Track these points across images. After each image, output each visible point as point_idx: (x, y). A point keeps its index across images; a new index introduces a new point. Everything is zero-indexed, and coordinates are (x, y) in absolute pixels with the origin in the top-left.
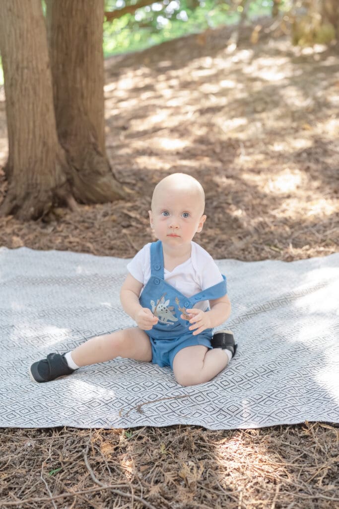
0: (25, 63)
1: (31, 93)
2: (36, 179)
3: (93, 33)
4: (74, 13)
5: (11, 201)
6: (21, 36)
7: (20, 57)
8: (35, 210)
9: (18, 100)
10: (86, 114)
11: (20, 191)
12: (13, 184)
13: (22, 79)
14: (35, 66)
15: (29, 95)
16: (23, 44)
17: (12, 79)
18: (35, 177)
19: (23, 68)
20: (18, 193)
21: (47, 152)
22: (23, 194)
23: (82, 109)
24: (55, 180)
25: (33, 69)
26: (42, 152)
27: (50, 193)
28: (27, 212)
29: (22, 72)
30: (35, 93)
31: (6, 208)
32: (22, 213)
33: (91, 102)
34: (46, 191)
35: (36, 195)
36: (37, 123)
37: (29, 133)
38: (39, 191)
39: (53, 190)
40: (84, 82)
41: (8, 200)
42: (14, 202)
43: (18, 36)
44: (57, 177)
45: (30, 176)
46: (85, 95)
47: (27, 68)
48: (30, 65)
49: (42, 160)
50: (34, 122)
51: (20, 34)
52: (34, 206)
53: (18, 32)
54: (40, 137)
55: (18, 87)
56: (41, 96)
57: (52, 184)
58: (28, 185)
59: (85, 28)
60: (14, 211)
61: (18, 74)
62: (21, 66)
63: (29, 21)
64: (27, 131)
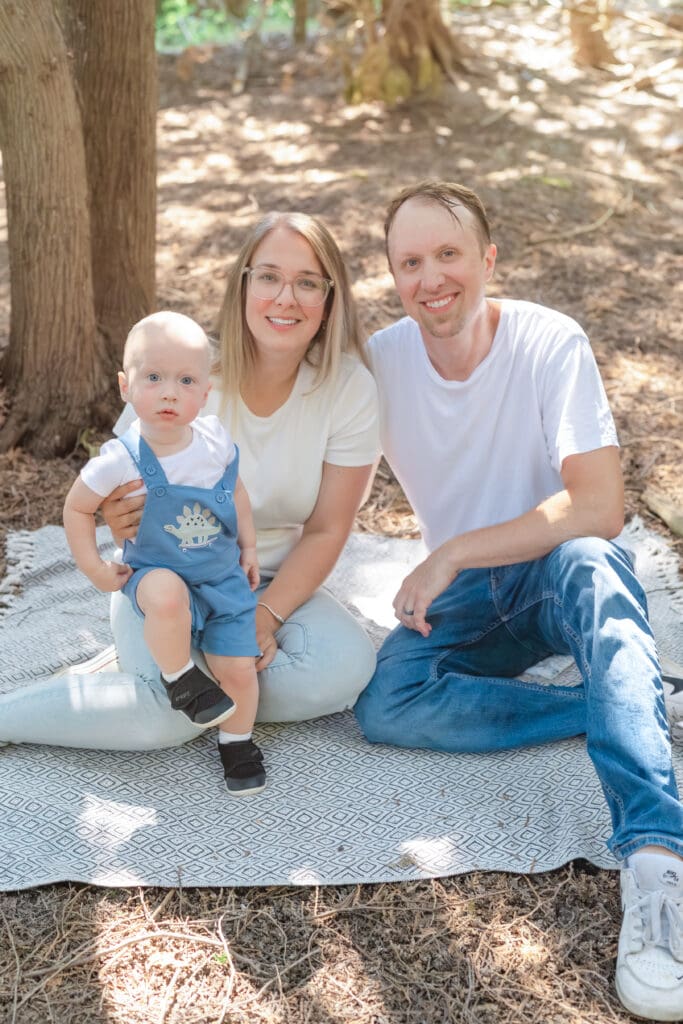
0: (54, 202)
1: (62, 248)
2: (64, 389)
3: (144, 143)
4: (114, 108)
5: (19, 424)
6: (48, 157)
7: (45, 191)
8: (61, 440)
9: (39, 259)
10: (133, 273)
11: (35, 408)
12: (21, 395)
13: (48, 226)
14: (69, 204)
15: (57, 252)
16: (51, 170)
17: (29, 226)
18: (62, 385)
19: (49, 209)
20: (31, 410)
21: (84, 342)
22: (39, 411)
23: (126, 264)
24: (95, 388)
25: (66, 210)
26: (75, 345)
27: (88, 411)
28: (48, 443)
29: (48, 215)
30: (68, 249)
31: (11, 435)
32: (40, 443)
33: (140, 254)
34: (81, 408)
35: (64, 414)
36: (69, 298)
37: (54, 312)
38: (69, 409)
39: (91, 404)
40: (130, 222)
41: (12, 421)
42: (25, 426)
43: (43, 156)
44: (97, 385)
45: (55, 383)
46: (132, 242)
47: (56, 208)
48: (62, 204)
49: (75, 358)
50: (65, 296)
51: (47, 155)
52: (60, 433)
53: (43, 149)
54: (73, 320)
55: (40, 239)
56: (77, 252)
57: (90, 396)
58: (50, 397)
59: (132, 134)
60: (24, 441)
61: (40, 217)
62: (45, 204)
63: (62, 132)
64: (51, 310)
